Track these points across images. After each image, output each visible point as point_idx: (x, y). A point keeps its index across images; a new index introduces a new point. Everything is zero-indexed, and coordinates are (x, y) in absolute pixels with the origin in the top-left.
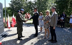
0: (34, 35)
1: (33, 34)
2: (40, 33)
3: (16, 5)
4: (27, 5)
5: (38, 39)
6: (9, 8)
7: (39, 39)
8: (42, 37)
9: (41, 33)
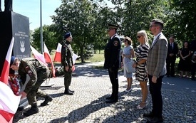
0: (107, 98)
1: (105, 96)
2: (124, 93)
3: (70, 18)
4: (96, 17)
5: (117, 108)
6: (51, 29)
7: (120, 110)
8: (128, 104)
9: (129, 95)
